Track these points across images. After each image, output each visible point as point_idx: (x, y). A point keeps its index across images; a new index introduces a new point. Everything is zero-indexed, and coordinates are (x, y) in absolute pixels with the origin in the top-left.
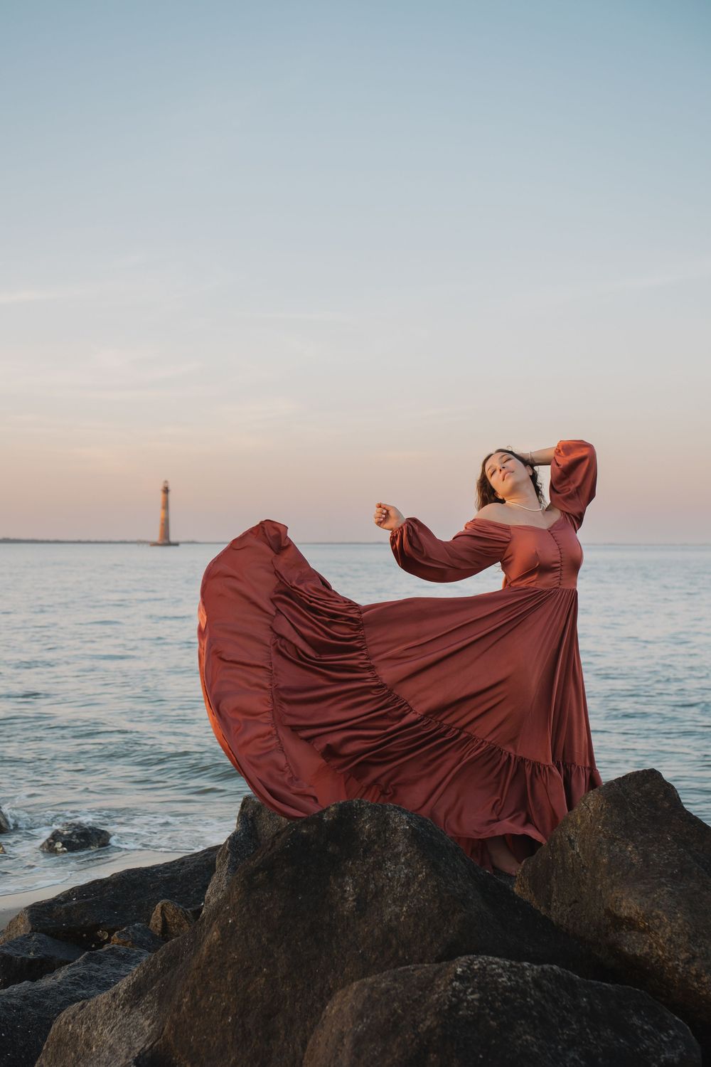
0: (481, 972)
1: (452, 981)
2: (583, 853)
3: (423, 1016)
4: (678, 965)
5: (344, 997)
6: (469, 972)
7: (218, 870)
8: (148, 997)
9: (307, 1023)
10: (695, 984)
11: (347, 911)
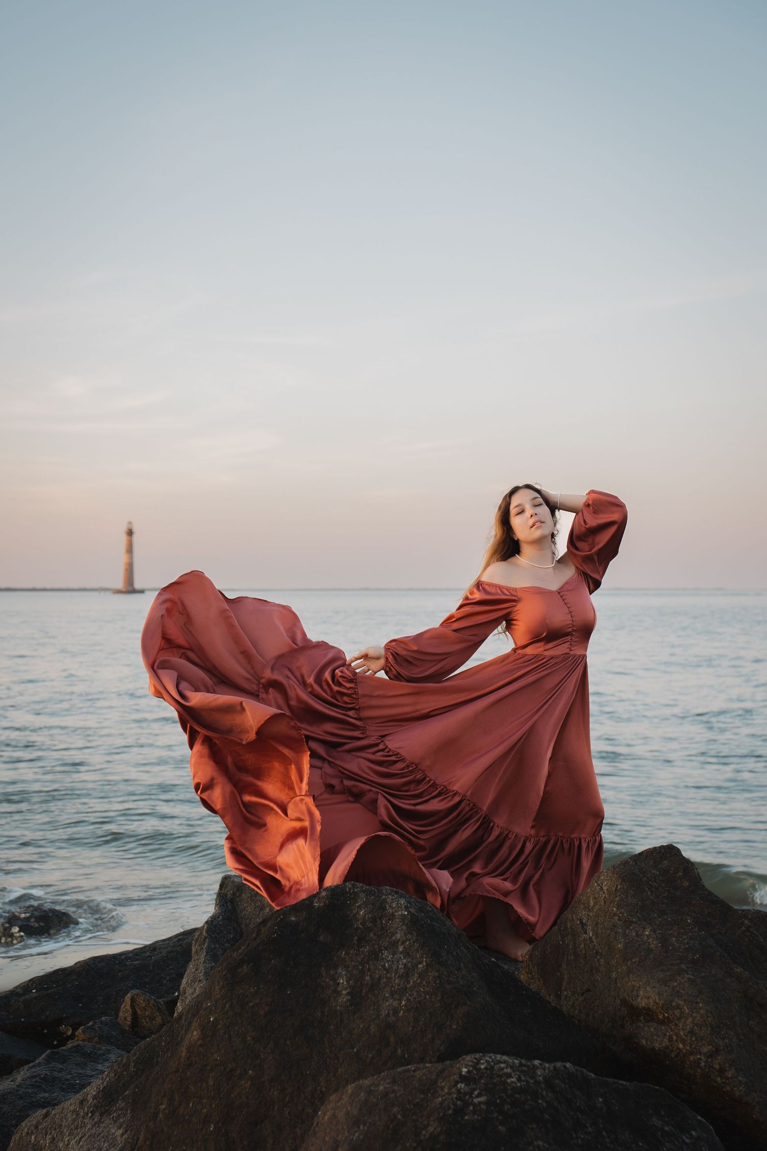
0: (488, 1072)
1: (457, 1083)
2: (596, 938)
3: (426, 1122)
4: (700, 1059)
5: (338, 1102)
6: (475, 1072)
7: (195, 957)
8: (121, 1104)
9: (298, 1130)
10: (719, 1079)
11: (341, 1006)
